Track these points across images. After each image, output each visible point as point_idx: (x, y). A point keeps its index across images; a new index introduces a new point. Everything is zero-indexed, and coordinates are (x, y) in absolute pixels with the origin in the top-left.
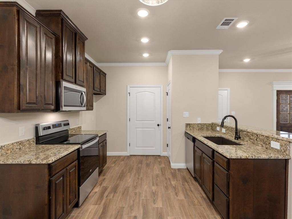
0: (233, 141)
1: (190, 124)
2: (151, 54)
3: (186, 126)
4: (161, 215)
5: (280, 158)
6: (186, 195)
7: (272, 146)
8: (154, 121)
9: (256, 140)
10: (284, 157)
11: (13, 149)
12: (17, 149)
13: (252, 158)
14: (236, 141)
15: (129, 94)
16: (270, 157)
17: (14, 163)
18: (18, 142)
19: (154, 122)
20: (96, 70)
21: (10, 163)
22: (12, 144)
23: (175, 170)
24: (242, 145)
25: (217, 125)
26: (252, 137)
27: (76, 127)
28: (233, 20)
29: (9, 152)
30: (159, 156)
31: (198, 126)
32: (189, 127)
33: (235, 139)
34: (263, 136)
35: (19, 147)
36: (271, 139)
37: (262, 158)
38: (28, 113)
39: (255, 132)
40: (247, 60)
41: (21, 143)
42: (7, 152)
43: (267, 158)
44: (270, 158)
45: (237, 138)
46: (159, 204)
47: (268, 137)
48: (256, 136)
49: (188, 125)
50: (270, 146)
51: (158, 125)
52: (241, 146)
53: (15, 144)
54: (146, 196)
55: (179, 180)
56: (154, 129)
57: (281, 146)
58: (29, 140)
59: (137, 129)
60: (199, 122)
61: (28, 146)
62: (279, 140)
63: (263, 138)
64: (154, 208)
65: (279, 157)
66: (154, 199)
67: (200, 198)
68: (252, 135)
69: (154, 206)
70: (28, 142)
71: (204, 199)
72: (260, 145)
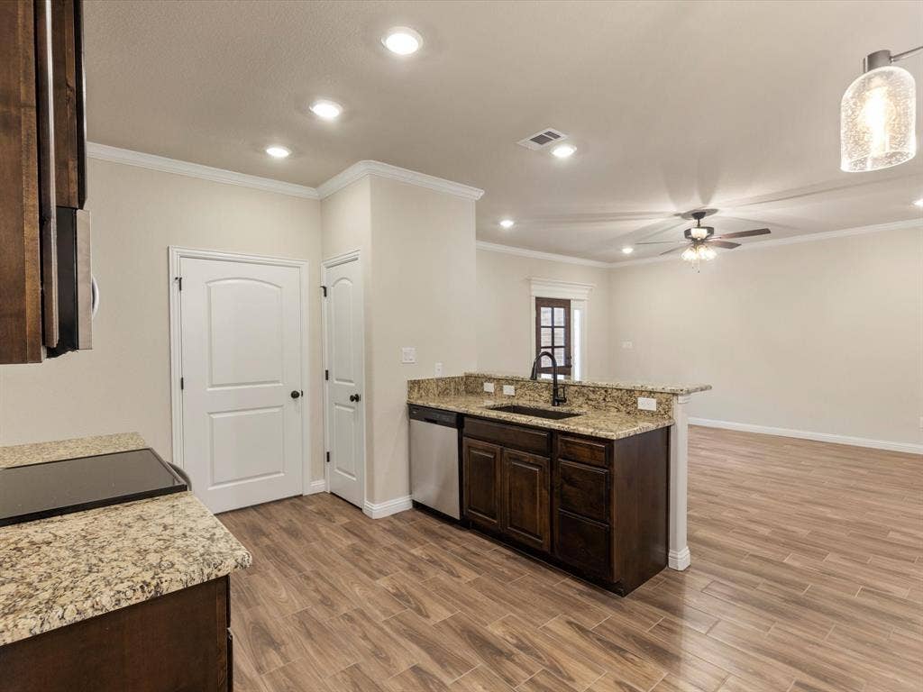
0: (550, 409)
1: (419, 381)
3: (411, 388)
4: (469, 632)
6: (475, 567)
7: (640, 407)
8: (277, 382)
9: (604, 399)
10: (663, 424)
14: (557, 409)
15: (177, 285)
17: (56, 624)
19: (279, 385)
21: (29, 635)
23: (385, 520)
24: (577, 415)
25: (483, 380)
26: (592, 396)
28: (559, 136)
30: (300, 497)
31: (438, 386)
32: (416, 390)
33: (554, 405)
34: (621, 390)
36: (637, 394)
39: (600, 383)
40: (507, 224)
45: (558, 401)
46: (439, 613)
47: (631, 391)
48: (603, 392)
49: (414, 385)
50: (636, 408)
51: (295, 395)
52: (577, 417)
54: (385, 612)
55: (425, 542)
56: (277, 409)
57: (659, 403)
59: (215, 416)
60: (438, 375)
62: (654, 393)
63: (620, 394)
64: (437, 627)
66: (414, 606)
67: (505, 561)
68: (593, 392)
69: (431, 622)
71: (515, 559)
72: (613, 409)
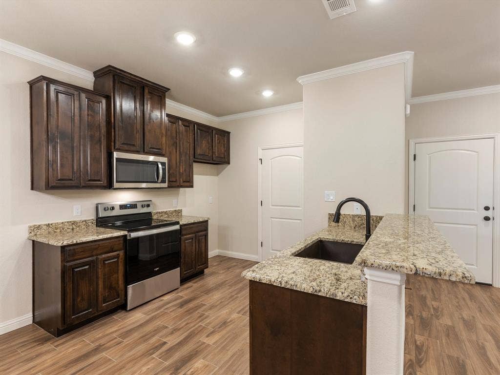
2: (276, 92)
5: (338, 298)
8: (299, 207)
10: (349, 298)
11: (63, 229)
12: (68, 229)
13: (279, 285)
15: (260, 162)
16: (316, 291)
18: (70, 222)
19: (301, 208)
20: (199, 129)
22: (62, 223)
27: (170, 210)
29: (58, 231)
35: (71, 227)
37: (298, 290)
38: (85, 190)
41: (74, 223)
42: (56, 231)
43: (310, 292)
44: (315, 293)
53: (66, 224)
56: (299, 221)
58: (85, 221)
59: (272, 219)
60: (355, 213)
61: (83, 227)
65: (336, 296)
70: (85, 223)
